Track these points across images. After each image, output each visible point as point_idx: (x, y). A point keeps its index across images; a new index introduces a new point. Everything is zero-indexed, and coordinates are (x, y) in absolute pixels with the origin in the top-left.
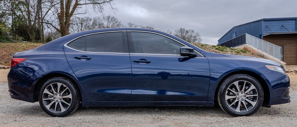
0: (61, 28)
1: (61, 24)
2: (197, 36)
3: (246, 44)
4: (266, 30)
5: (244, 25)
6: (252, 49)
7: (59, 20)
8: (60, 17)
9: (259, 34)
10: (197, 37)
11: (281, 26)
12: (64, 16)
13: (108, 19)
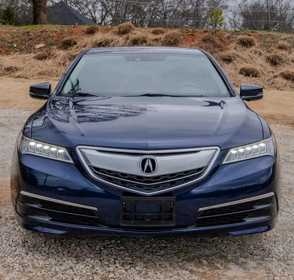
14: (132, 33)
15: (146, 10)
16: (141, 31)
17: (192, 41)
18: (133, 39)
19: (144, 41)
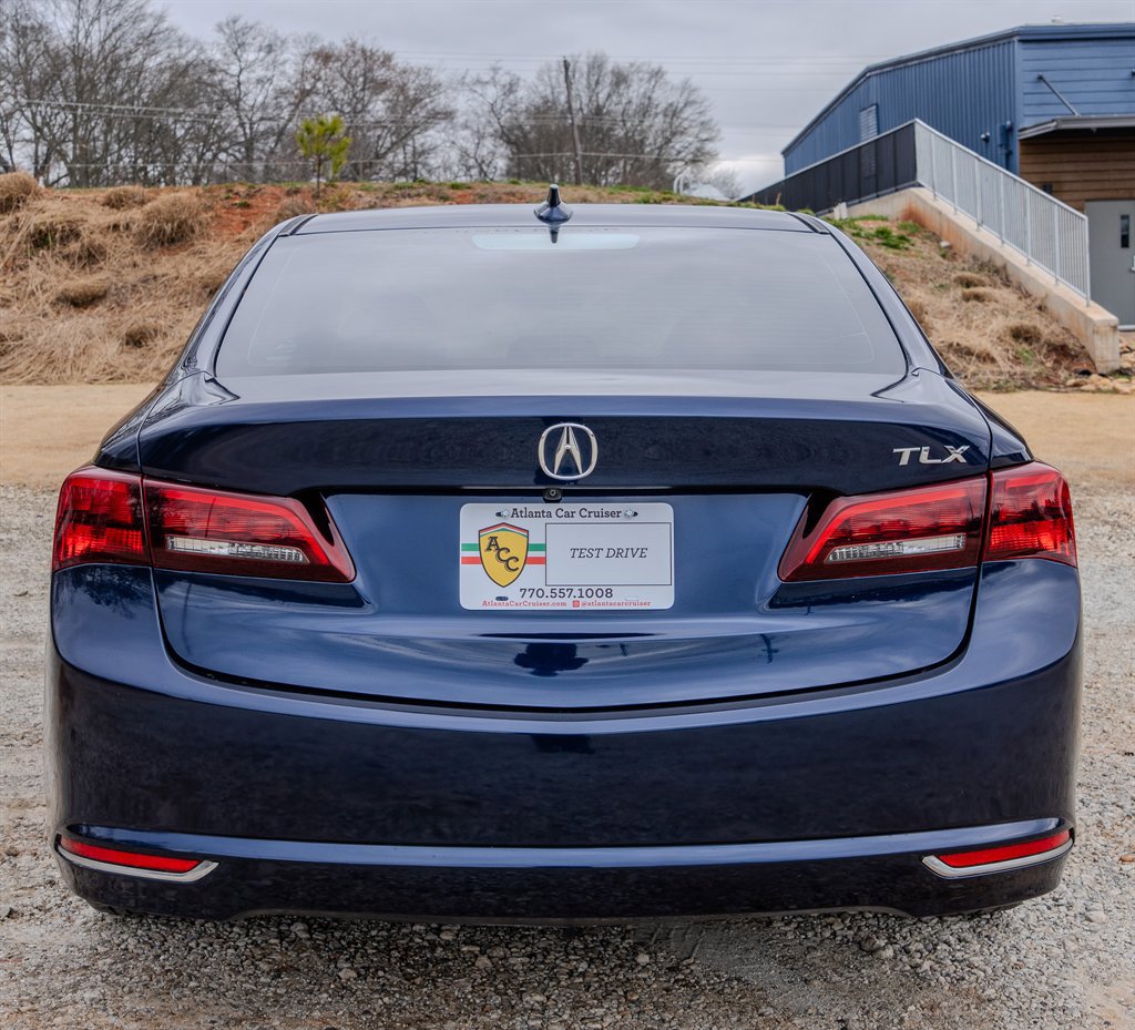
2: (686, 105)
3: (920, 186)
4: (1036, 99)
5: (921, 59)
6: (949, 220)
9: (998, 125)
10: (687, 113)
11: (1128, 73)
14: (29, 210)
15: (180, 133)
16: (66, 198)
17: (242, 225)
18: (32, 228)
19: (72, 233)
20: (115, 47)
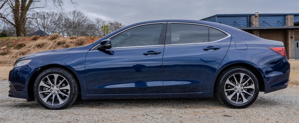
0: (16, 22)
1: (16, 18)
7: (14, 13)
8: (15, 10)
11: (234, 22)
12: (19, 9)
13: (74, 14)
14: (58, 39)
18: (58, 42)
19: (64, 43)
20: (79, 22)
